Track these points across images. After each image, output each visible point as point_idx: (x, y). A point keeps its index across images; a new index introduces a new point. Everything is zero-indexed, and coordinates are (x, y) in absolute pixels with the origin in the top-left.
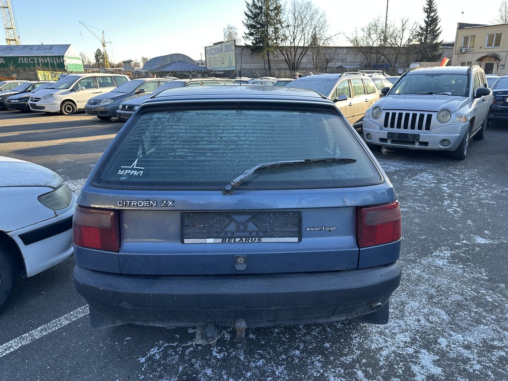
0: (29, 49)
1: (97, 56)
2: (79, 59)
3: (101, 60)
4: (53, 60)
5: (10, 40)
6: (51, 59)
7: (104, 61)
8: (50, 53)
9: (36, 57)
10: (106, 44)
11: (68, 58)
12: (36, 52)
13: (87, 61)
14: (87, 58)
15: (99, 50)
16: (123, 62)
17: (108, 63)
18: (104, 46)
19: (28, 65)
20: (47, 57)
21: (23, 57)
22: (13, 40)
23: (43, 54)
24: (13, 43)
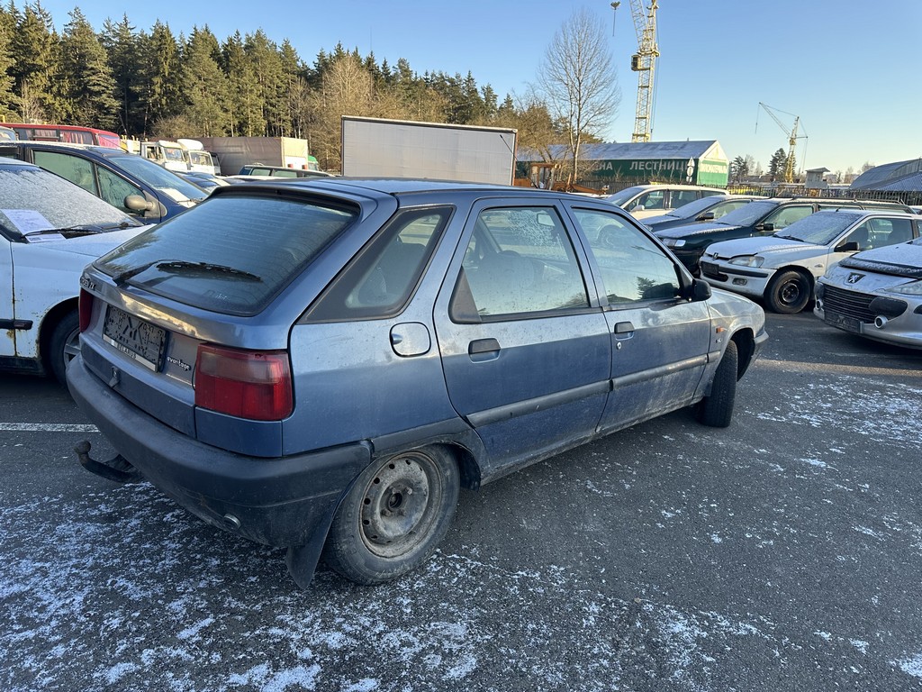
0: (651, 149)
1: (775, 160)
2: (723, 164)
3: (780, 169)
4: (680, 166)
5: (638, 135)
6: (678, 163)
7: (784, 171)
8: (679, 155)
9: (655, 160)
10: (796, 141)
11: (705, 162)
12: (659, 153)
13: (754, 170)
14: (755, 166)
15: (781, 150)
16: (809, 172)
17: (791, 175)
18: (792, 142)
19: (641, 173)
20: (671, 160)
21: (639, 161)
22: (641, 135)
23: (669, 156)
24: (640, 140)
